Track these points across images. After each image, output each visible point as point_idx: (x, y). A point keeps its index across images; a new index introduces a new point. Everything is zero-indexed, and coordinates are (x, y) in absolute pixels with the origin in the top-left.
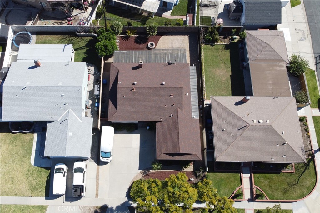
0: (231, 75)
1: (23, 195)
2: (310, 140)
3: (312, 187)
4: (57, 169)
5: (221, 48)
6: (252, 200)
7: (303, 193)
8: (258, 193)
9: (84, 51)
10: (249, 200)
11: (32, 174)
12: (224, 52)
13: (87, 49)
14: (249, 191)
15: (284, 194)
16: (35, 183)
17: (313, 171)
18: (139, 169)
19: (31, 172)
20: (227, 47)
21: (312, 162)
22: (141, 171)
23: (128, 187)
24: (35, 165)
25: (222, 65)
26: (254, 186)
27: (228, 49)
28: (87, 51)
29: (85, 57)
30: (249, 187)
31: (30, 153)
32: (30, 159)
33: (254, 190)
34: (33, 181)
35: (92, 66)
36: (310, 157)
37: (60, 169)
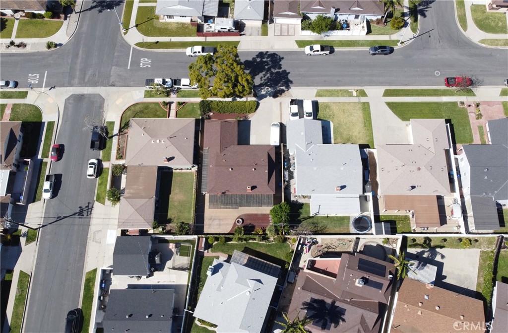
0: (170, 194)
1: (334, 103)
2: (119, 142)
3: (127, 111)
4: (311, 116)
5: (175, 220)
6: (170, 103)
7: (134, 107)
8: (166, 106)
9: (302, 216)
10: (173, 103)
11: (330, 116)
12: (173, 216)
13: (299, 218)
14: (171, 108)
15: (148, 106)
16: (327, 110)
17: (123, 121)
18: (250, 121)
19: (331, 117)
20: (170, 221)
21: (121, 127)
22: (249, 119)
23: (258, 109)
24: (329, 122)
25: (176, 204)
26: (168, 111)
27: (169, 219)
28: (299, 216)
29: (300, 210)
30: (171, 111)
31: (334, 130)
32: (334, 126)
33: (168, 108)
34: (328, 111)
35: (294, 201)
36: (122, 130)
37: (309, 116)
